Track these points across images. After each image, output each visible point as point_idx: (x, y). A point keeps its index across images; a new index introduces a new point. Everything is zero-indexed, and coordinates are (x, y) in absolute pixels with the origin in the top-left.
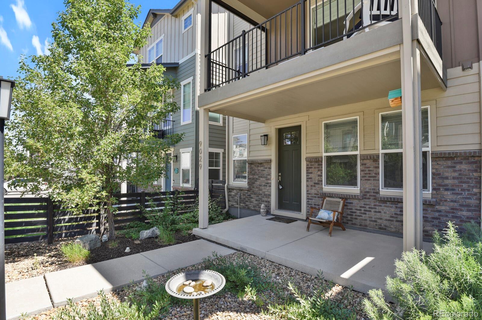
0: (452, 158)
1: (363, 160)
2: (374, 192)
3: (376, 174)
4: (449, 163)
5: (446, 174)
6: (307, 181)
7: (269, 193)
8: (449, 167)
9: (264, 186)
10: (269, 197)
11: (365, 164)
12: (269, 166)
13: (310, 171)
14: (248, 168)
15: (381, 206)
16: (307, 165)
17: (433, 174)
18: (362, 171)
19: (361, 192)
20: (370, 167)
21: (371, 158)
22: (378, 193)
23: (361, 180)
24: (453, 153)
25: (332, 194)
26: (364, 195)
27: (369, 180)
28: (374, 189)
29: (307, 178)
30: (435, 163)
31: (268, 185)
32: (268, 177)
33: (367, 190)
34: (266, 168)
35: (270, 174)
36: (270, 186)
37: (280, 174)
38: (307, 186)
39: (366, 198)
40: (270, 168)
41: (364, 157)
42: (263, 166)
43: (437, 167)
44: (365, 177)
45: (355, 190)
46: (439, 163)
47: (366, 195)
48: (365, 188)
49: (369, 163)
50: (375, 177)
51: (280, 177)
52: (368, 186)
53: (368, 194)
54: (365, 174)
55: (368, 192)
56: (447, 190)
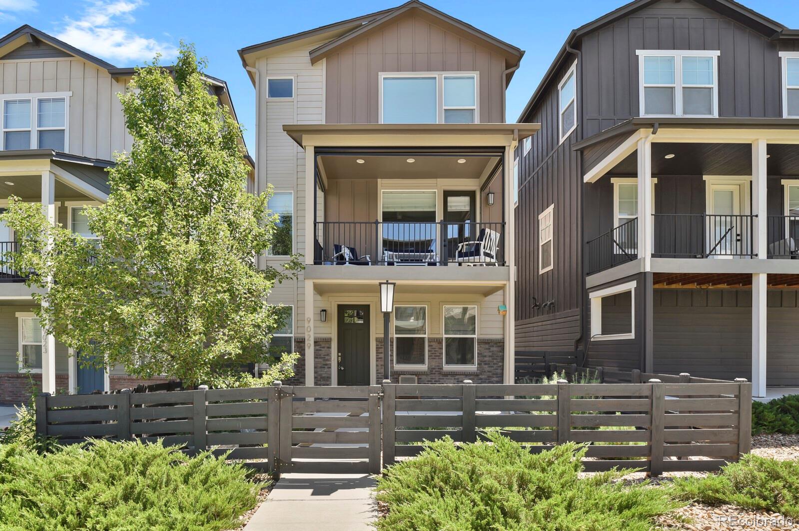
0: (489, 343)
1: (430, 342)
2: (438, 369)
3: (440, 353)
4: (487, 346)
5: (485, 354)
6: (377, 361)
7: (328, 375)
8: (486, 349)
9: (321, 367)
10: (328, 381)
11: (432, 346)
12: (328, 346)
13: (380, 351)
14: (295, 347)
15: (443, 379)
16: (377, 345)
17: (478, 353)
18: (429, 351)
19: (428, 369)
20: (435, 348)
21: (437, 340)
22: (442, 369)
23: (428, 358)
24: (490, 340)
25: (404, 372)
26: (431, 370)
27: (434, 358)
28: (438, 366)
29: (377, 358)
30: (479, 346)
31: (326, 367)
32: (327, 357)
33: (433, 367)
34: (324, 347)
35: (329, 354)
36: (330, 368)
37: (340, 354)
38: (377, 366)
39: (432, 374)
40: (329, 348)
41: (430, 340)
42: (318, 345)
43: (480, 349)
44: (432, 356)
45: (423, 367)
46: (481, 346)
47: (432, 371)
48: (432, 366)
49: (435, 344)
50: (439, 356)
51: (340, 358)
52: (434, 364)
53: (434, 370)
54: (432, 354)
55: (434, 369)
56: (486, 364)
